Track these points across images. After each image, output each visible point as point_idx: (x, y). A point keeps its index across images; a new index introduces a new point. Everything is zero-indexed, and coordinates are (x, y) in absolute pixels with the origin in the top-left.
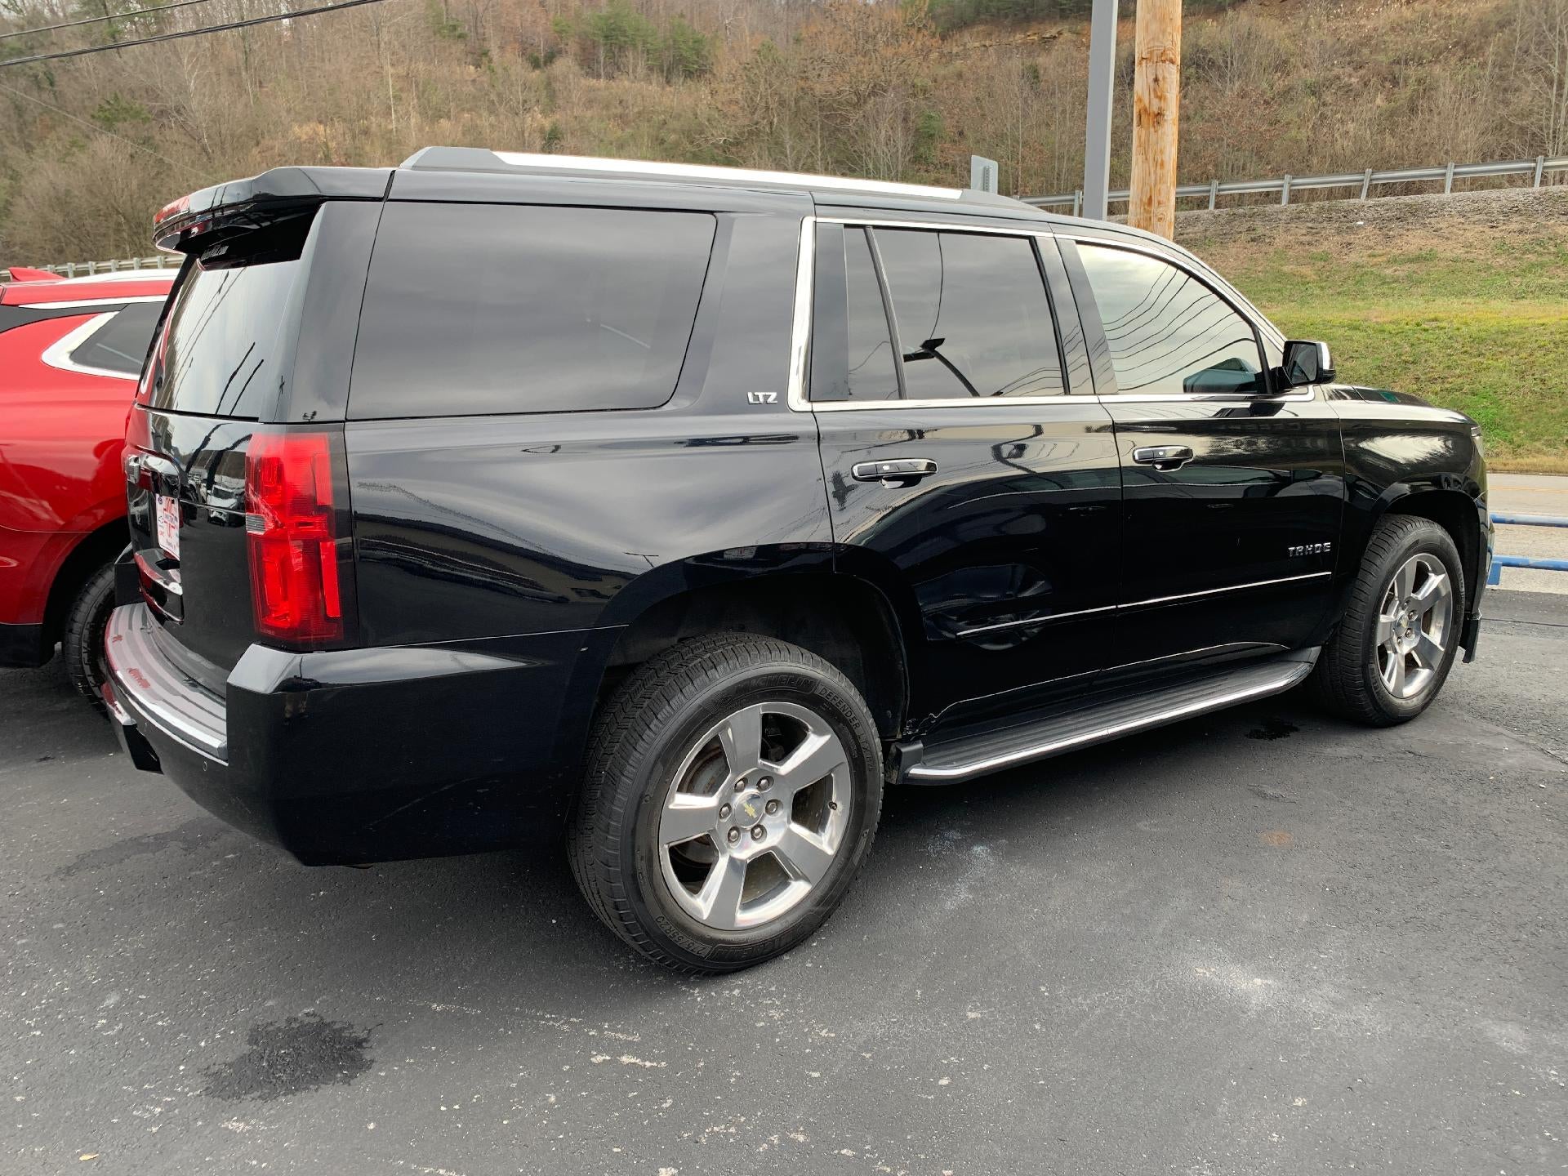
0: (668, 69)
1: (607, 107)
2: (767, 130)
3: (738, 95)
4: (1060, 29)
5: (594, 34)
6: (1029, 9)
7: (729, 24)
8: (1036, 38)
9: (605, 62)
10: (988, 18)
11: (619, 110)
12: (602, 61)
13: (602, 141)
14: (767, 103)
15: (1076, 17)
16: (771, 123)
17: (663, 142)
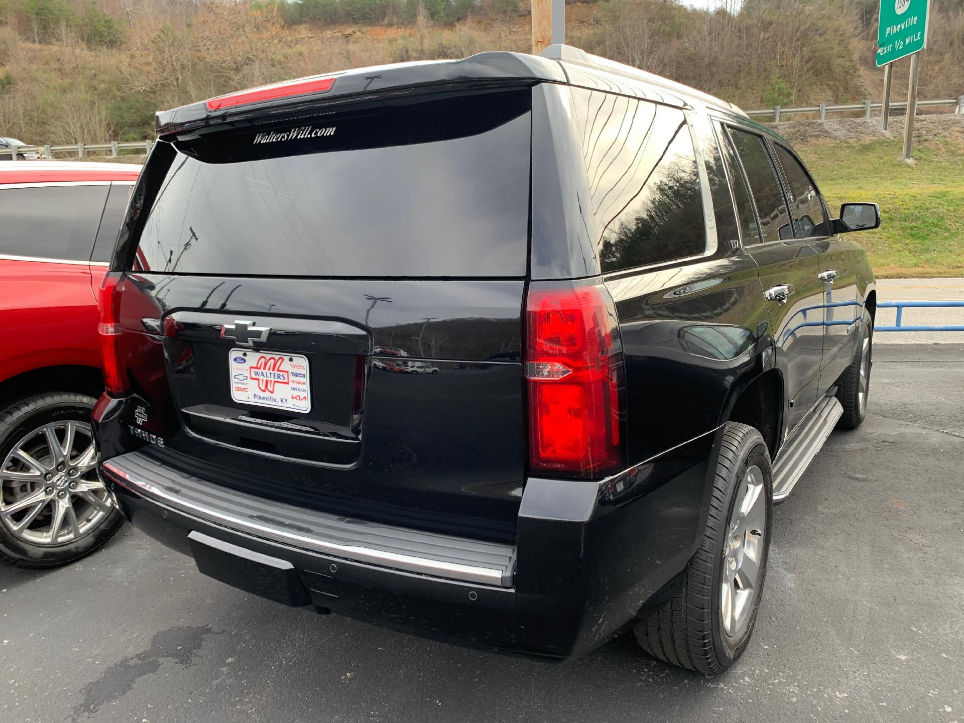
0: (88, 40)
1: (47, 63)
2: (175, 83)
3: (150, 59)
4: (354, 29)
5: (27, 11)
6: (333, 16)
7: (130, 11)
8: (339, 34)
9: (37, 32)
10: (308, 20)
11: (57, 66)
12: (36, 31)
13: (47, 86)
14: (172, 65)
15: (363, 24)
16: (177, 79)
17: (95, 89)
